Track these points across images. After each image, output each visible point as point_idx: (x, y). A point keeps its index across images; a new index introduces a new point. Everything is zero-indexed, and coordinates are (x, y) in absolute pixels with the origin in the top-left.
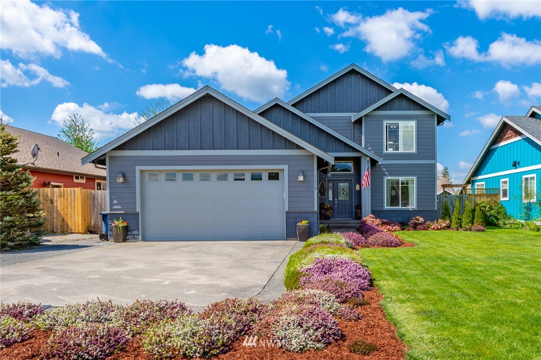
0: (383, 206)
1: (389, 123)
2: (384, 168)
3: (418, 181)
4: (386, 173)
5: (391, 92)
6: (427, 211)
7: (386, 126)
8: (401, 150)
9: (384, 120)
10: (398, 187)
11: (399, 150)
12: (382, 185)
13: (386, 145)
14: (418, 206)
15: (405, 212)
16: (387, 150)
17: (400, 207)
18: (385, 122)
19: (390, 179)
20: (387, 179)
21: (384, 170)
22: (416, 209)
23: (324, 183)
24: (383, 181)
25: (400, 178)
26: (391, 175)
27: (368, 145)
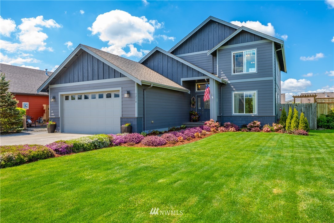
0: (231, 113)
1: (236, 53)
2: (232, 85)
3: (258, 94)
4: (234, 89)
5: (236, 30)
6: (267, 116)
7: (234, 56)
8: (245, 72)
9: (232, 52)
10: (243, 99)
11: (243, 72)
12: (231, 98)
13: (234, 69)
14: (259, 113)
15: (248, 117)
16: (234, 73)
17: (245, 113)
18: (233, 53)
19: (236, 93)
20: (234, 93)
21: (232, 87)
22: (257, 115)
23: (195, 98)
24: (231, 95)
25: (244, 92)
26: (237, 90)
27: (221, 70)
